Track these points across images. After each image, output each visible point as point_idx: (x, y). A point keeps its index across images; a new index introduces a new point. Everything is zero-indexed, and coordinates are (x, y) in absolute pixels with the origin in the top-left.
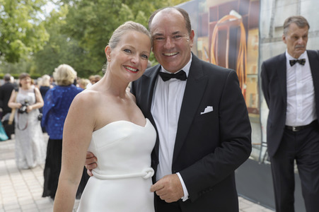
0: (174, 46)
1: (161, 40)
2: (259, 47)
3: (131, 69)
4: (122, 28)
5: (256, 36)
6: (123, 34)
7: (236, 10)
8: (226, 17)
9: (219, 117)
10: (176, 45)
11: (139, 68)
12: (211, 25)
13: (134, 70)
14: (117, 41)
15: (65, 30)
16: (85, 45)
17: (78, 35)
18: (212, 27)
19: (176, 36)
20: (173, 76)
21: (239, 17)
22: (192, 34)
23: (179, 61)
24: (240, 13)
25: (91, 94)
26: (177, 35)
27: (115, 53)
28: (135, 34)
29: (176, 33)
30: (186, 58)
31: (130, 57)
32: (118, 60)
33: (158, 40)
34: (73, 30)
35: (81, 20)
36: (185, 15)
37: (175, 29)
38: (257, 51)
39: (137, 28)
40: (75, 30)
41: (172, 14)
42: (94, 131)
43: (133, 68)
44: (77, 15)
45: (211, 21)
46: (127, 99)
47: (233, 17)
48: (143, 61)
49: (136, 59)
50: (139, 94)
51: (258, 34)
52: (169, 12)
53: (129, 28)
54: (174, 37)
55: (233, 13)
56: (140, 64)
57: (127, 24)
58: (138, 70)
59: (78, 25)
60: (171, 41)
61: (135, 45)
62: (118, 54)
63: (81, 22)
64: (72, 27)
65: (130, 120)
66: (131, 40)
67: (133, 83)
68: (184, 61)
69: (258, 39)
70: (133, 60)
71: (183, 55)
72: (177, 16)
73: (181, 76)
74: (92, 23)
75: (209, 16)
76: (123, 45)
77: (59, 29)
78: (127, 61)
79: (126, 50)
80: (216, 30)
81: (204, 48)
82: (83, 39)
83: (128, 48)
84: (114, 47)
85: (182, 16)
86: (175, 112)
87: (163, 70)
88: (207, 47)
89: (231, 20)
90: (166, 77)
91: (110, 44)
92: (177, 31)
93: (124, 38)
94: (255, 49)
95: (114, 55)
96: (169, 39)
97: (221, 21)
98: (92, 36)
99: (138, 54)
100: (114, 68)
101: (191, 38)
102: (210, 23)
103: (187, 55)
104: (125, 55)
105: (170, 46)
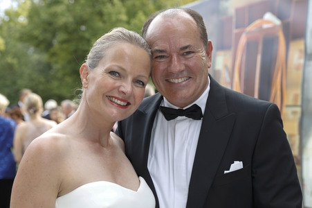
0: (183, 68)
1: (163, 60)
2: (305, 66)
3: (119, 102)
4: (108, 39)
5: (301, 51)
6: (108, 47)
7: (273, 13)
8: (258, 22)
9: (253, 178)
10: (187, 66)
11: (131, 101)
12: (236, 34)
13: (122, 103)
14: (99, 58)
15: (26, 37)
16: (54, 59)
17: (45, 45)
18: (238, 36)
19: (186, 52)
20: (181, 112)
21: (278, 22)
22: (209, 48)
23: (191, 90)
24: (279, 17)
25: (55, 139)
26: (188, 50)
27: (95, 77)
28: (127, 48)
29: (186, 47)
30: (201, 85)
31: (118, 83)
32: (99, 88)
33: (159, 60)
34: (36, 38)
35: (50, 24)
36: (198, 18)
37: (184, 43)
38: (300, 73)
39: (130, 39)
40: (41, 38)
41: (178, 19)
42: (58, 197)
43: (121, 100)
44: (44, 16)
45: (237, 28)
46: (112, 147)
47: (268, 22)
48: (138, 90)
49: (127, 87)
50: (129, 138)
51: (302, 47)
52: (174, 16)
53: (119, 38)
54: (183, 55)
55: (268, 16)
56: (132, 95)
57: (115, 31)
58: (129, 104)
59: (45, 31)
60: (179, 60)
61: (127, 66)
62: (99, 78)
63: (50, 27)
64: (36, 33)
65: (115, 180)
66: (120, 56)
67: (120, 123)
68: (199, 89)
69: (303, 55)
70: (122, 89)
71: (198, 81)
72: (185, 22)
73: (194, 113)
74: (65, 28)
75: (234, 20)
76: (108, 64)
77: (17, 35)
78: (113, 89)
79: (112, 73)
80: (243, 40)
81: (226, 66)
82: (52, 50)
83: (116, 69)
84: (94, 66)
85: (194, 21)
86: (184, 169)
87: (166, 103)
88: (229, 64)
89: (265, 26)
90: (171, 115)
91: (88, 62)
92: (187, 44)
93: (110, 53)
94: (297, 68)
95: (94, 79)
96: (175, 58)
97: (251, 28)
98: (65, 46)
99: (130, 79)
100: (92, 99)
101: (209, 53)
102: (235, 31)
103: (203, 80)
104: (110, 80)
105: (178, 68)
